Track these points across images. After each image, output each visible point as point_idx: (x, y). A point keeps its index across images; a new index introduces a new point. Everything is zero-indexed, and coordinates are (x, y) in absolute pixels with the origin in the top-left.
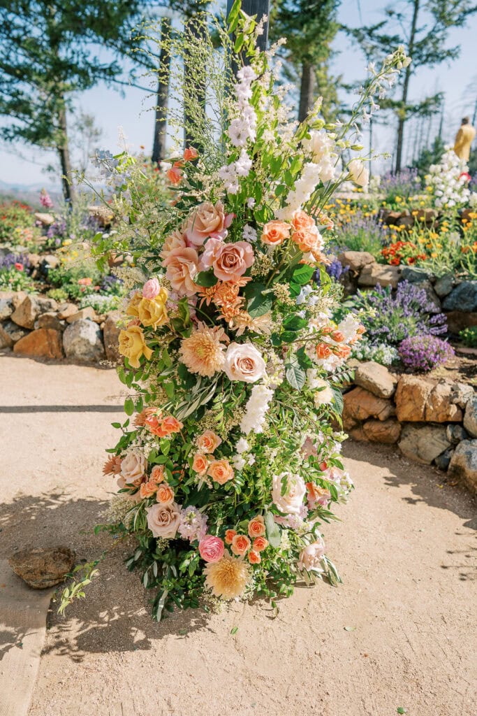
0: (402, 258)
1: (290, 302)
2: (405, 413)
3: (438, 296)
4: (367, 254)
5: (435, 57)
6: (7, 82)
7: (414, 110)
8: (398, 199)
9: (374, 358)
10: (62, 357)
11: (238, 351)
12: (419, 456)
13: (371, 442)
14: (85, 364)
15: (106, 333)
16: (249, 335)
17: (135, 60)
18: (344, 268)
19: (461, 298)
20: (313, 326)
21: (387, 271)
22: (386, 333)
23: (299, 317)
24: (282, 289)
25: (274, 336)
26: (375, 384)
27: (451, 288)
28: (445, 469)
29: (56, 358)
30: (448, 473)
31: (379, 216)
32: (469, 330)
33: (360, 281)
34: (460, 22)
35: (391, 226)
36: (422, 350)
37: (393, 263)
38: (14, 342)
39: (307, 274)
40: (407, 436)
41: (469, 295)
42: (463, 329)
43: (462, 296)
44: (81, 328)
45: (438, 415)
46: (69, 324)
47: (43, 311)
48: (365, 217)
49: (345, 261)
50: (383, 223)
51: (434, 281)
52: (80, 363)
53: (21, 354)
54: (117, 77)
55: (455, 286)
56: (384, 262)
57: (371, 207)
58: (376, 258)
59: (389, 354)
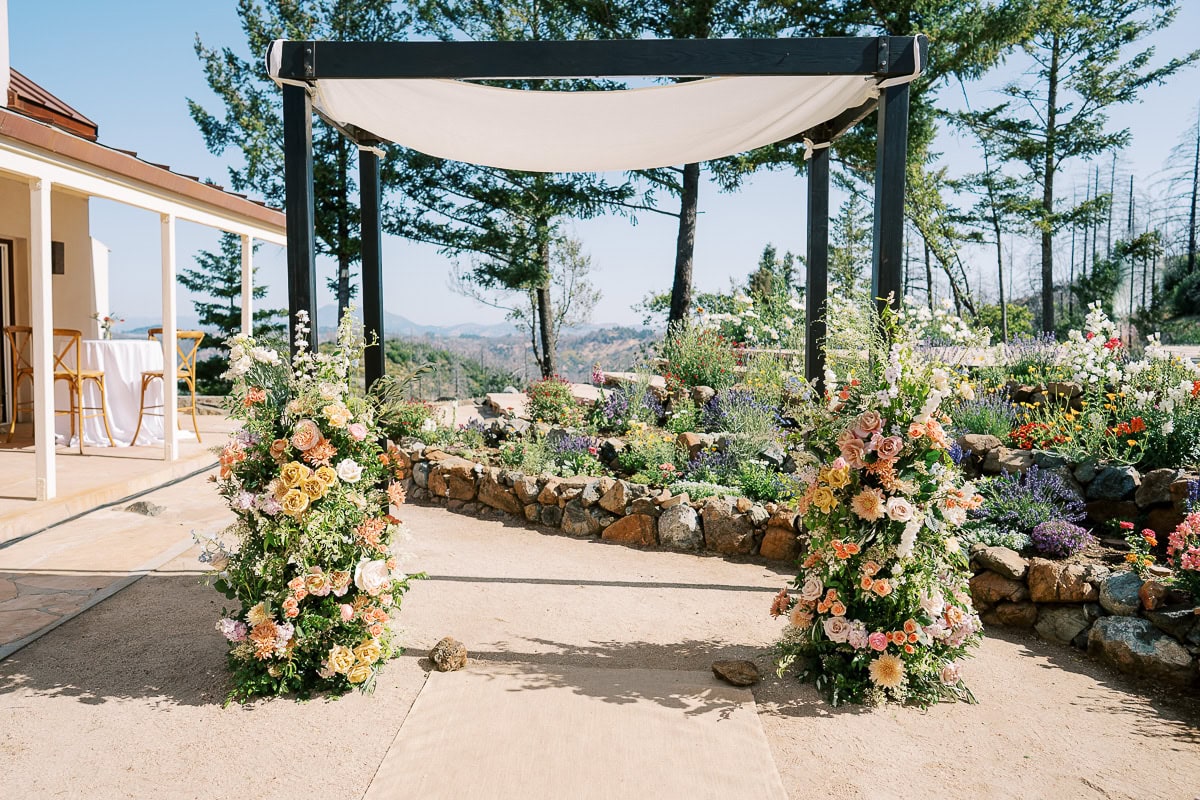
0: (1035, 442)
1: (926, 473)
2: (1039, 591)
3: (1080, 483)
4: (992, 437)
5: (1090, 145)
6: (479, 210)
7: (1066, 219)
8: (1031, 369)
9: (1003, 543)
10: (656, 544)
11: (893, 502)
12: (1057, 637)
13: (1005, 624)
14: (683, 551)
15: (706, 519)
16: (899, 494)
17: (654, 179)
18: (964, 452)
19: (1107, 486)
20: (942, 489)
21: (1017, 455)
22: (1017, 519)
23: (931, 484)
24: (920, 465)
25: (914, 496)
26: (1004, 564)
27: (1093, 474)
28: (1084, 648)
29: (649, 545)
30: (1089, 650)
31: (1005, 392)
32: (1118, 520)
33: (985, 466)
34: (1124, 96)
35: (1022, 404)
36: (1055, 534)
37: (1024, 446)
38: (603, 528)
39: (936, 455)
40: (1043, 618)
41: (1115, 483)
42: (1110, 519)
43: (1107, 483)
44: (680, 513)
45: (1072, 593)
46: (664, 510)
47: (636, 496)
48: (988, 393)
49: (965, 445)
50: (1010, 401)
51: (1073, 467)
52: (678, 550)
53: (611, 540)
54: (627, 201)
55: (1098, 472)
56: (1013, 446)
57: (997, 379)
58: (1003, 442)
59: (1020, 539)
